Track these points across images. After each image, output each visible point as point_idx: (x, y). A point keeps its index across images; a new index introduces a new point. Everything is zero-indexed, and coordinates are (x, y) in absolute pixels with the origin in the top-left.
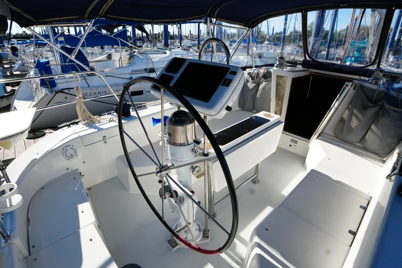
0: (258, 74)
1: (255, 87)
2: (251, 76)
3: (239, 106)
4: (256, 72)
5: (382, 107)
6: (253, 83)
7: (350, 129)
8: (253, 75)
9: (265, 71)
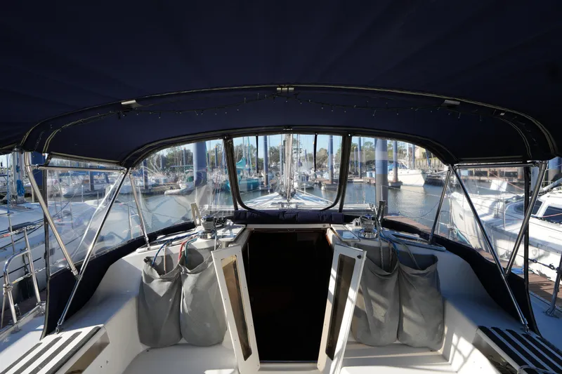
0: (168, 258)
1: (171, 289)
2: (154, 266)
3: (143, 340)
4: (162, 253)
5: (400, 272)
6: (164, 280)
7: (379, 325)
8: (158, 262)
9: (184, 249)
